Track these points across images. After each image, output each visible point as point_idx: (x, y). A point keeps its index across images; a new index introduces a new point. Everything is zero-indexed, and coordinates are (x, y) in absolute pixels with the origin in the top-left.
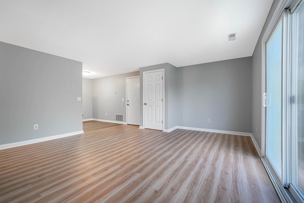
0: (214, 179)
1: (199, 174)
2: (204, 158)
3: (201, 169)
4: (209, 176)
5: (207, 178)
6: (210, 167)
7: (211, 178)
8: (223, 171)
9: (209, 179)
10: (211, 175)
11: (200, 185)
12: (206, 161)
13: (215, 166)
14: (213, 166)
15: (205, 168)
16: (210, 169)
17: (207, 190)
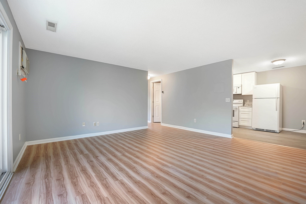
0: (70, 182)
1: (87, 177)
2: (106, 199)
3: (90, 182)
4: (77, 181)
5: (78, 179)
6: (84, 191)
7: (74, 180)
8: (65, 196)
9: (75, 178)
10: (76, 183)
11: (79, 171)
12: (98, 197)
13: (80, 196)
14: (83, 195)
15: (87, 186)
16: (82, 189)
17: (71, 172)
